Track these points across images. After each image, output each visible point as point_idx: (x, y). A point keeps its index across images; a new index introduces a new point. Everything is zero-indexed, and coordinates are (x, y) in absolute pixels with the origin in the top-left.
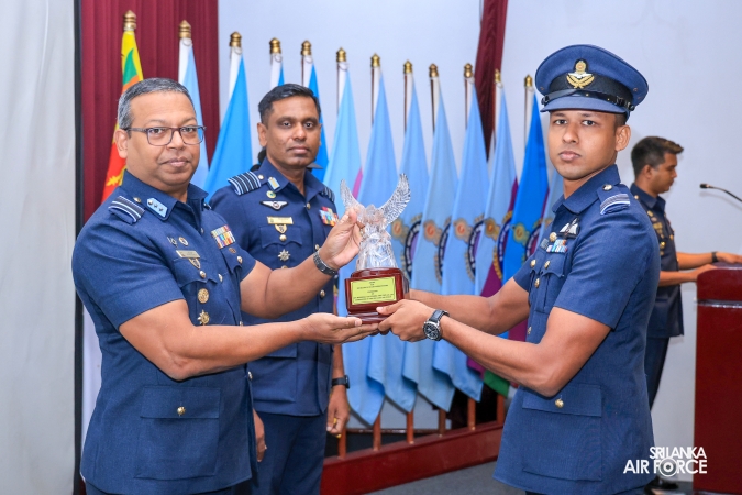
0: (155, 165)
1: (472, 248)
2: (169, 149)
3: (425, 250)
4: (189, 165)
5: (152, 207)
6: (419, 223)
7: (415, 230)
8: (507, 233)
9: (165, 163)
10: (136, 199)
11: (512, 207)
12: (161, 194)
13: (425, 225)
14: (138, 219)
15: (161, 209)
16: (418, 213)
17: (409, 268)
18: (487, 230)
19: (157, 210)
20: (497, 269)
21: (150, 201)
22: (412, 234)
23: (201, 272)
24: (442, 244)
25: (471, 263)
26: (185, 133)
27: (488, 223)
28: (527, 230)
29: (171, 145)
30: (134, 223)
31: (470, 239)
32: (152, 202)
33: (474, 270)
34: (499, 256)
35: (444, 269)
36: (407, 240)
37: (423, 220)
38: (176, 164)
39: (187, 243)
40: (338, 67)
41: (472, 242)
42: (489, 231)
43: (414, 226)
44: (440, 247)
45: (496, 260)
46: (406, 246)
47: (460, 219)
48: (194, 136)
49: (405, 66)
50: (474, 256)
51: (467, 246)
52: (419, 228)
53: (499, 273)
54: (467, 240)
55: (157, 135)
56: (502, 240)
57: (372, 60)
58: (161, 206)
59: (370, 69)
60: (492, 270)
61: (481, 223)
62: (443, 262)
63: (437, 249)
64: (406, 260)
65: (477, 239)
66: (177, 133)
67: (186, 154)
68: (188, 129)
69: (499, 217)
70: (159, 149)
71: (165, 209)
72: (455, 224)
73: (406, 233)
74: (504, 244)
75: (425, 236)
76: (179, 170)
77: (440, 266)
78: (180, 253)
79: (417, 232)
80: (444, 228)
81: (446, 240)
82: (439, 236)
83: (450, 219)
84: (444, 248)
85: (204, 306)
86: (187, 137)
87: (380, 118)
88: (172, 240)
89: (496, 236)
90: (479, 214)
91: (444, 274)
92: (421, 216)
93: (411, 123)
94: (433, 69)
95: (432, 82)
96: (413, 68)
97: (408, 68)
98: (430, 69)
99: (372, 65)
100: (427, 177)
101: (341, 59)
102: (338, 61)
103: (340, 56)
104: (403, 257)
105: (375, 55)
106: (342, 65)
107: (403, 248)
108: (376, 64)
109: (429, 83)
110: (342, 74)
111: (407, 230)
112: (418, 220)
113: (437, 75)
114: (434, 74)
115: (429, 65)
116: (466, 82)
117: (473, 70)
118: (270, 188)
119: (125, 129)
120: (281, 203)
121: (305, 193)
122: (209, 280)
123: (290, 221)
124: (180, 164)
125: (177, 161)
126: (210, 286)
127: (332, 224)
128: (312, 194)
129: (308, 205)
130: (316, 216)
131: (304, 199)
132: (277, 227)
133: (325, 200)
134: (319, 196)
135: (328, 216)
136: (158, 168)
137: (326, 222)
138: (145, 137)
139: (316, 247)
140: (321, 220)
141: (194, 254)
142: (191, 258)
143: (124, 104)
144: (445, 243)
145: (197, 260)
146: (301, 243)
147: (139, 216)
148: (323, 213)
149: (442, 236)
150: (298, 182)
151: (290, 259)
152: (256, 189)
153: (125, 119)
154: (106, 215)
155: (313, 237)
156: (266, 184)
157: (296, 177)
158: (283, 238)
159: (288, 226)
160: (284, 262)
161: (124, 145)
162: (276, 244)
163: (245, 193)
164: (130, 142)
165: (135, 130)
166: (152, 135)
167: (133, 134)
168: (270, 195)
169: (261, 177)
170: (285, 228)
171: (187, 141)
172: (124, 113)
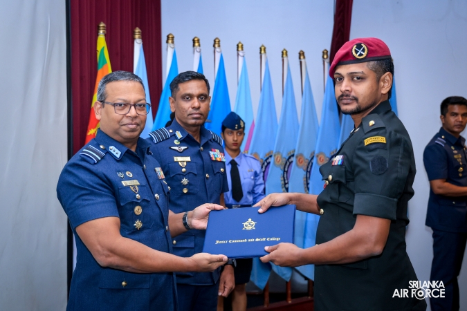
0: (118, 126)
2: (127, 117)
3: (297, 174)
4: (138, 127)
5: (112, 151)
6: (293, 156)
7: (290, 160)
9: (124, 125)
10: (101, 147)
12: (118, 144)
13: (297, 157)
14: (98, 161)
15: (117, 152)
16: (292, 149)
17: (287, 186)
19: (114, 153)
21: (111, 147)
22: (288, 163)
23: (137, 195)
24: (309, 170)
26: (138, 107)
29: (129, 115)
30: (95, 164)
35: (310, 186)
36: (285, 167)
37: (296, 154)
38: (131, 126)
39: (131, 176)
40: (238, 54)
43: (290, 158)
44: (307, 172)
46: (284, 171)
47: (321, 153)
48: (143, 110)
49: (283, 52)
52: (292, 159)
55: (120, 108)
57: (261, 49)
58: (117, 151)
59: (259, 55)
62: (310, 182)
63: (305, 173)
64: (284, 180)
66: (133, 108)
67: (137, 121)
68: (140, 105)
70: (121, 117)
71: (120, 153)
72: (317, 156)
73: (284, 163)
75: (297, 165)
76: (133, 130)
77: (308, 184)
78: (124, 183)
79: (292, 162)
80: (310, 159)
81: (311, 167)
82: (306, 164)
83: (314, 153)
84: (310, 172)
85: (138, 217)
86: (140, 110)
87: (266, 87)
88: (120, 175)
91: (310, 190)
92: (294, 151)
93: (287, 90)
94: (302, 54)
95: (301, 62)
96: (288, 53)
97: (284, 53)
98: (300, 54)
99: (261, 53)
100: (299, 126)
101: (240, 49)
102: (238, 50)
103: (239, 47)
104: (282, 179)
105: (263, 46)
106: (241, 53)
107: (282, 172)
108: (263, 52)
109: (299, 63)
110: (241, 59)
111: (284, 160)
112: (292, 154)
113: (304, 57)
114: (302, 57)
115: (299, 51)
116: (324, 62)
117: (329, 53)
118: (176, 138)
119: (101, 102)
120: (183, 148)
121: (200, 140)
122: (144, 200)
123: (188, 159)
124: (133, 126)
125: (132, 124)
126: (144, 203)
127: (219, 160)
128: (204, 141)
129: (202, 148)
130: (207, 155)
131: (199, 145)
132: (180, 164)
133: (214, 144)
134: (210, 142)
135: (216, 155)
136: (119, 128)
137: (214, 159)
138: (113, 108)
139: (207, 175)
140: (211, 158)
141: (136, 182)
142: (132, 186)
143: (102, 86)
144: (311, 169)
145: (136, 187)
146: (196, 173)
147: (100, 159)
148: (211, 153)
149: (309, 164)
150: (195, 135)
151: (189, 184)
152: (167, 139)
153: (101, 96)
154: (79, 158)
155: (204, 169)
156: (174, 136)
157: (194, 132)
158: (184, 170)
159: (187, 162)
160: (185, 186)
161: (99, 111)
162: (180, 174)
163: (160, 142)
164: (103, 110)
165: (108, 103)
166: (117, 107)
167: (106, 105)
168: (176, 142)
169: (171, 131)
170: (185, 164)
171: (139, 113)
172: (101, 92)
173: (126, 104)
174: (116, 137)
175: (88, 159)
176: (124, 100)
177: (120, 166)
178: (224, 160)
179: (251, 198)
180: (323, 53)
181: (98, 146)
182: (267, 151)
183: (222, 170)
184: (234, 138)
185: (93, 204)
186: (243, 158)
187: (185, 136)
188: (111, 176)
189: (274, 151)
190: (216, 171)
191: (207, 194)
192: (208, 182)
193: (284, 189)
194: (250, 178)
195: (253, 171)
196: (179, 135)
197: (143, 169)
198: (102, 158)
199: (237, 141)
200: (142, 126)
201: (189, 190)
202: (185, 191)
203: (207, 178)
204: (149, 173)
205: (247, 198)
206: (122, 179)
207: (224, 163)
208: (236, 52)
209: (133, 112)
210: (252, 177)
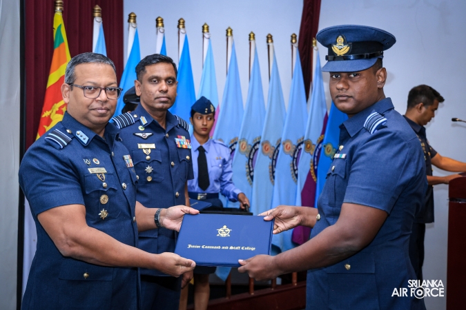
1: (296, 160)
2: (97, 101)
3: (262, 162)
4: (109, 112)
6: (259, 143)
7: (256, 147)
8: (320, 150)
9: (93, 109)
10: (68, 131)
11: (323, 132)
12: (86, 129)
13: (263, 144)
14: (64, 146)
16: (258, 136)
17: (252, 174)
18: (306, 147)
19: (82, 139)
20: (313, 175)
21: (78, 132)
22: (254, 150)
23: (104, 184)
24: (275, 158)
25: (295, 170)
27: (307, 143)
28: (334, 148)
29: (99, 99)
30: (60, 149)
31: (294, 154)
32: (79, 133)
33: (296, 175)
34: (314, 165)
35: (276, 174)
36: (250, 155)
37: (262, 141)
40: (203, 36)
41: (296, 156)
42: (308, 149)
43: (255, 145)
44: (273, 159)
45: (312, 168)
46: (250, 159)
47: (287, 140)
48: (114, 94)
49: (250, 35)
50: (297, 166)
51: (292, 159)
52: (259, 146)
53: (314, 177)
54: (292, 154)
55: (90, 92)
56: (316, 155)
57: (227, 31)
58: (84, 136)
59: (225, 38)
60: (309, 175)
61: (302, 143)
62: (276, 170)
63: (271, 161)
64: (249, 168)
65: (299, 153)
66: (103, 91)
67: (107, 106)
68: (111, 89)
69: (314, 138)
70: (90, 101)
71: (87, 138)
72: (284, 144)
73: (250, 150)
74: (318, 157)
75: (263, 153)
76: (102, 115)
77: (273, 172)
78: (91, 170)
79: (257, 149)
80: (276, 147)
81: (278, 154)
82: (272, 152)
83: (280, 140)
84: (276, 160)
85: (104, 206)
86: (110, 94)
87: (232, 70)
88: (87, 161)
89: (312, 152)
90: (301, 137)
91: (276, 178)
92: (260, 138)
93: (254, 75)
94: (269, 38)
95: (269, 46)
96: (256, 36)
97: (252, 36)
98: (268, 37)
99: (227, 35)
100: (265, 112)
101: (205, 31)
102: (203, 32)
103: (205, 28)
104: (247, 166)
105: (229, 28)
106: (206, 35)
107: (247, 160)
108: (229, 34)
109: (267, 47)
110: (206, 41)
111: (250, 148)
112: (258, 141)
113: (272, 41)
114: (270, 41)
115: (266, 35)
116: (292, 46)
117: (298, 38)
118: (141, 124)
119: (69, 84)
120: (148, 134)
121: (166, 127)
122: (111, 189)
123: (153, 146)
124: (104, 111)
125: (102, 109)
126: (111, 192)
127: (184, 147)
128: (170, 128)
129: (167, 135)
130: (172, 142)
131: (164, 131)
132: (145, 151)
133: (181, 130)
134: (176, 128)
135: (181, 141)
136: (88, 112)
137: (180, 146)
138: (82, 91)
139: (172, 163)
140: (176, 145)
141: (103, 170)
142: (99, 174)
143: (70, 67)
144: (277, 156)
145: (103, 175)
146: (161, 161)
147: (66, 144)
148: (177, 140)
149: (275, 152)
150: (160, 121)
151: (153, 172)
152: (131, 125)
153: (69, 78)
154: (44, 142)
155: (169, 157)
156: (139, 122)
157: (160, 117)
158: (148, 157)
159: (152, 149)
160: (149, 174)
161: (67, 94)
162: (143, 162)
163: (124, 127)
164: (71, 93)
165: (76, 86)
166: (86, 91)
167: (74, 88)
168: (141, 128)
169: (135, 116)
170: (150, 151)
171: (109, 97)
172: (70, 74)
173: (96, 88)
174: (84, 122)
175: (54, 144)
176: (94, 83)
177: (87, 152)
178: (190, 147)
179: (218, 187)
180: (292, 37)
181: (64, 130)
182: (232, 138)
183: (188, 157)
184: (203, 122)
185: (57, 190)
186: (212, 144)
187: (151, 122)
188: (77, 162)
189: (239, 138)
190: (182, 159)
191: (172, 183)
192: (173, 170)
193: (249, 177)
194: (218, 166)
195: (222, 158)
196: (144, 120)
197: (111, 157)
198: (69, 143)
199: (206, 125)
200: (112, 111)
201: (153, 178)
202: (149, 179)
203: (172, 166)
204: (117, 161)
205: (213, 186)
206: (88, 166)
207: (190, 150)
208: (201, 33)
209: (103, 96)
210: (220, 165)
